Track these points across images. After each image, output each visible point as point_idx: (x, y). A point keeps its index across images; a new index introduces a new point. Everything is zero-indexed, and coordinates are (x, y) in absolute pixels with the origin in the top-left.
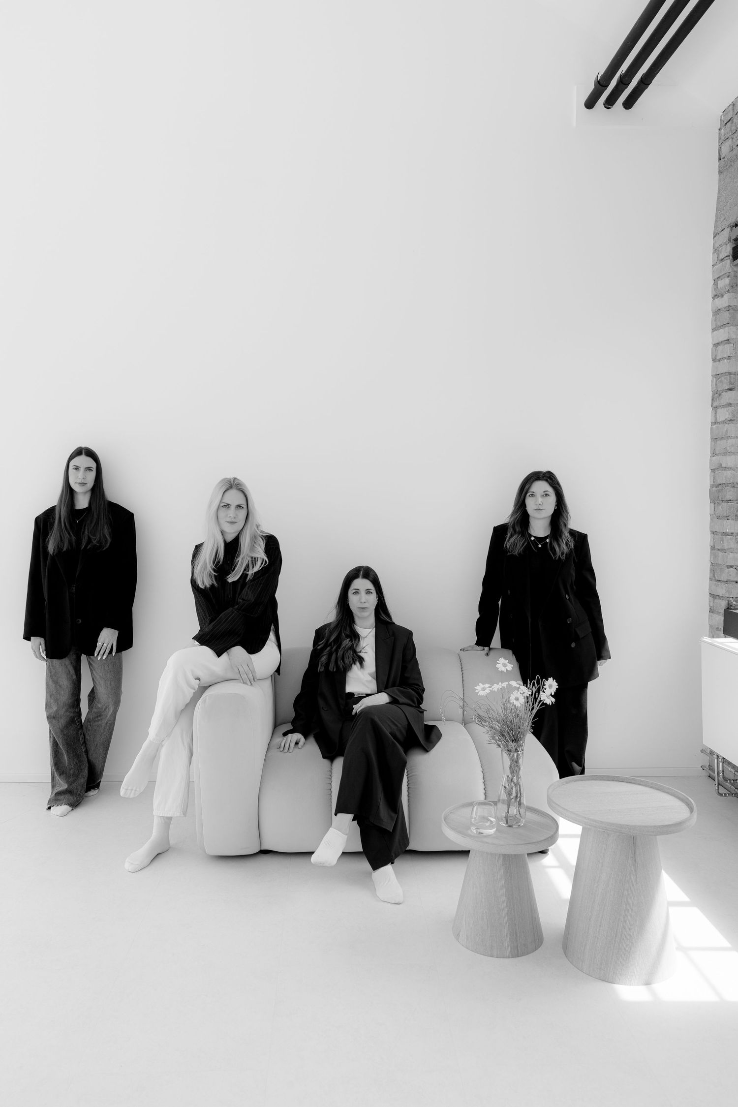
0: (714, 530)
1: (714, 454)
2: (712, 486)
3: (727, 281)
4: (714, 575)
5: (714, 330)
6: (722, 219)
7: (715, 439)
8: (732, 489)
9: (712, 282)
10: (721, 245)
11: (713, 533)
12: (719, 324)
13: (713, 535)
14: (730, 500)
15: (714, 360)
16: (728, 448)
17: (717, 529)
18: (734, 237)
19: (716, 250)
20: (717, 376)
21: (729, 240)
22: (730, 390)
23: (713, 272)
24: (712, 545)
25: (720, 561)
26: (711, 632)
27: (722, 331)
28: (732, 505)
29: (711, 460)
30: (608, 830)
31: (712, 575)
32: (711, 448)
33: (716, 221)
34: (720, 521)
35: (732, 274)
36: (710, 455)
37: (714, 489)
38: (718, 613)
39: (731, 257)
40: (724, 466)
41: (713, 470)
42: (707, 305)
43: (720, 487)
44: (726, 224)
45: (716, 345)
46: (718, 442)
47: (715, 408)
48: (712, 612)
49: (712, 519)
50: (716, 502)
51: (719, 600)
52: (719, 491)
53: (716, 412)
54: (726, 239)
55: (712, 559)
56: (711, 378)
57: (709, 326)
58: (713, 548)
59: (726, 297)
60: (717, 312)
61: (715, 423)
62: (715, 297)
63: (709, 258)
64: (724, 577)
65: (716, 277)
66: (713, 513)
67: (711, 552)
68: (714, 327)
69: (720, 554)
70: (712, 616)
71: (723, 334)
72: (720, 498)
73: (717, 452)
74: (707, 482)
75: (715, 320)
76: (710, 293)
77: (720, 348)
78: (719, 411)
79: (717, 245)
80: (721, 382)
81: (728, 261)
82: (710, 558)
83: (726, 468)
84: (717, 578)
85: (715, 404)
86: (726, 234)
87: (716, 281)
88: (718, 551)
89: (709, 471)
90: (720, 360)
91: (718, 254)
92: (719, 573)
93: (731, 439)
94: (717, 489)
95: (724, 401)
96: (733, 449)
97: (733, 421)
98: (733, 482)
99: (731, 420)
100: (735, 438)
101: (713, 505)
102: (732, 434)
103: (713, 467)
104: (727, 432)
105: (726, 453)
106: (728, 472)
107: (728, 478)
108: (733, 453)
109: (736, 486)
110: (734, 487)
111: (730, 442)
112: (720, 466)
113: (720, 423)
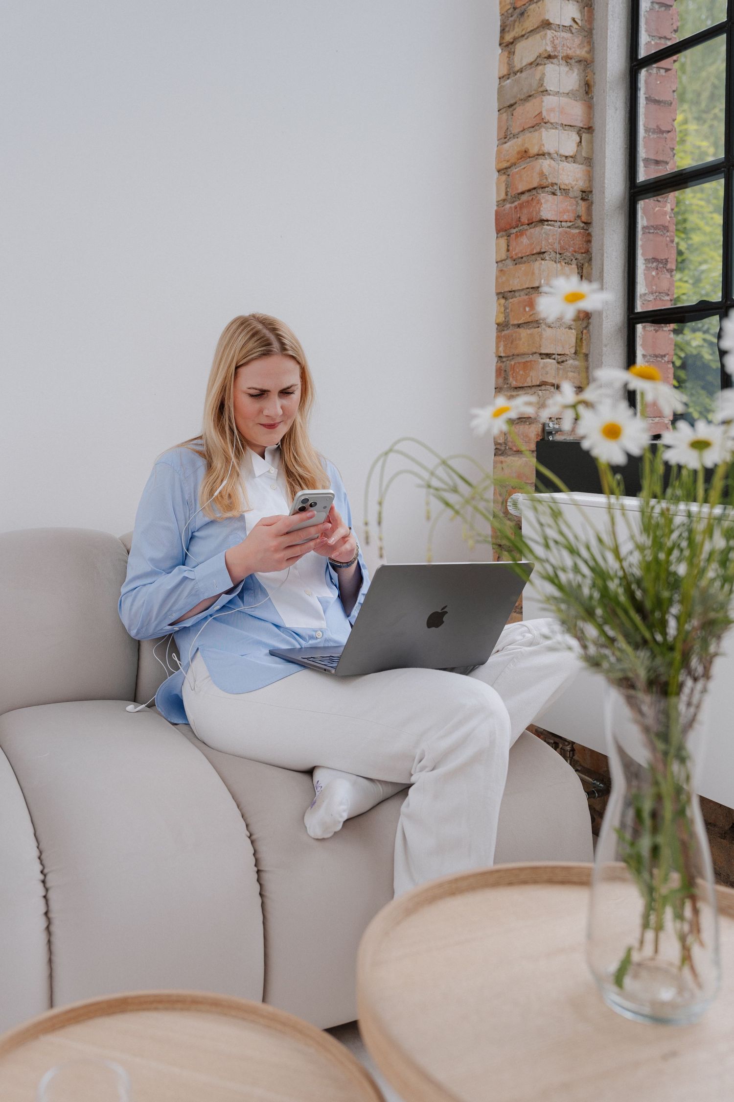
0: (506, 290)
1: (505, 137)
2: (501, 203)
4: (505, 379)
7: (508, 107)
8: (550, 197)
11: (503, 295)
13: (503, 301)
14: (547, 221)
16: (544, 114)
17: (515, 284)
24: (501, 320)
25: (523, 346)
26: (500, 495)
28: (550, 230)
29: (499, 152)
31: (501, 380)
32: (499, 128)
34: (523, 267)
36: (496, 143)
37: (508, 206)
38: (519, 452)
40: (534, 150)
41: (503, 170)
43: (524, 198)
46: (519, 110)
47: (508, 46)
48: (502, 454)
49: (502, 270)
50: (514, 230)
51: (522, 427)
52: (519, 207)
53: (510, 52)
55: (501, 349)
58: (502, 326)
61: (510, 73)
64: (534, 378)
66: (502, 255)
67: (498, 337)
69: (524, 333)
70: (502, 462)
72: (524, 219)
73: (516, 130)
78: (520, 46)
82: (497, 347)
83: (542, 155)
84: (514, 384)
85: (508, 38)
88: (518, 330)
92: (521, 372)
93: (549, 95)
94: (513, 205)
95: (531, 23)
96: (553, 118)
97: (555, 61)
98: (553, 184)
99: (549, 57)
100: (557, 93)
101: (503, 242)
102: (550, 85)
103: (505, 165)
104: (541, 80)
105: (540, 123)
106: (545, 164)
107: (542, 174)
108: (554, 126)
109: (558, 193)
110: (554, 194)
111: (549, 101)
112: (525, 155)
113: (521, 71)
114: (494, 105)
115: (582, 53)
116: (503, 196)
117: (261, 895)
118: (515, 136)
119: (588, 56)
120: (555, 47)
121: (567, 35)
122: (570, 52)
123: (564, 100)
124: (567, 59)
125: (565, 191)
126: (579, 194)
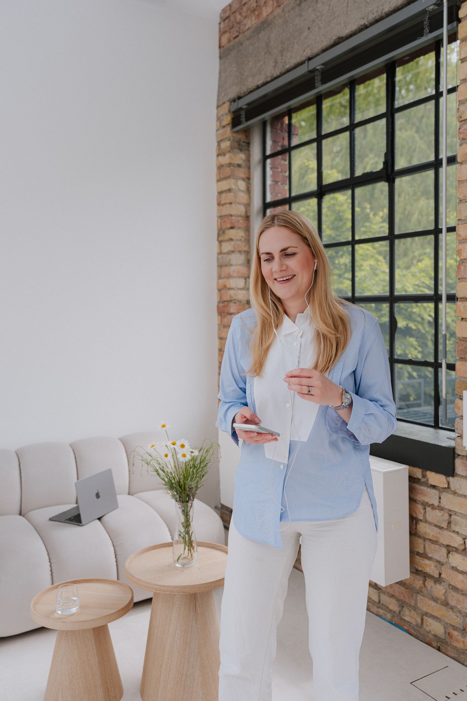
1: (220, 277)
2: (219, 302)
3: (228, 144)
5: (218, 181)
6: (223, 95)
7: (220, 266)
8: (234, 305)
9: (216, 144)
10: (222, 115)
12: (222, 176)
13: (220, 340)
15: (219, 204)
16: (231, 273)
18: (233, 109)
19: (219, 119)
20: (221, 217)
21: (229, 111)
22: (232, 228)
23: (217, 135)
24: (220, 347)
27: (224, 182)
29: (218, 283)
30: (174, 592)
32: (218, 273)
33: (218, 96)
35: (232, 138)
36: (216, 278)
37: (220, 304)
39: (231, 125)
40: (228, 286)
41: (219, 290)
42: (213, 161)
43: (226, 303)
44: (226, 98)
45: (220, 193)
46: (223, 269)
47: (220, 242)
49: (219, 329)
50: (223, 314)
52: (224, 306)
53: (221, 245)
54: (227, 111)
56: (216, 219)
57: (214, 178)
58: (220, 350)
59: (228, 156)
60: (220, 167)
61: (220, 253)
62: (218, 155)
63: (213, 124)
65: (219, 139)
66: (220, 323)
68: (218, 178)
71: (225, 185)
72: (226, 311)
73: (223, 276)
74: (215, 299)
75: (219, 173)
76: (215, 152)
77: (223, 195)
78: (224, 244)
79: (220, 115)
80: (225, 222)
81: (228, 129)
83: (230, 289)
85: (220, 239)
86: (226, 106)
87: (219, 143)
89: (216, 291)
90: (223, 205)
91: (221, 122)
93: (233, 265)
94: (222, 304)
95: (226, 237)
96: (235, 274)
97: (234, 253)
98: (235, 300)
99: (233, 252)
100: (236, 265)
101: (219, 317)
102: (233, 262)
103: (219, 288)
104: (230, 260)
105: (229, 277)
106: (231, 292)
107: (231, 296)
108: (235, 277)
109: (237, 302)
110: (235, 303)
111: (232, 268)
112: (225, 287)
113: (224, 254)
114: (215, 264)
115: (246, 249)
116: (219, 300)
117: (116, 561)
118: (222, 278)
119: (248, 250)
120: (234, 248)
121: (239, 243)
122: (241, 249)
123: (238, 268)
124: (240, 252)
125: (240, 302)
126: (246, 302)
